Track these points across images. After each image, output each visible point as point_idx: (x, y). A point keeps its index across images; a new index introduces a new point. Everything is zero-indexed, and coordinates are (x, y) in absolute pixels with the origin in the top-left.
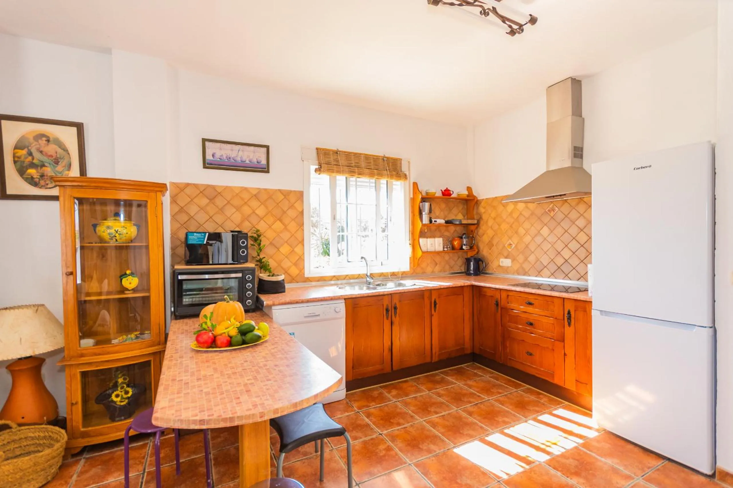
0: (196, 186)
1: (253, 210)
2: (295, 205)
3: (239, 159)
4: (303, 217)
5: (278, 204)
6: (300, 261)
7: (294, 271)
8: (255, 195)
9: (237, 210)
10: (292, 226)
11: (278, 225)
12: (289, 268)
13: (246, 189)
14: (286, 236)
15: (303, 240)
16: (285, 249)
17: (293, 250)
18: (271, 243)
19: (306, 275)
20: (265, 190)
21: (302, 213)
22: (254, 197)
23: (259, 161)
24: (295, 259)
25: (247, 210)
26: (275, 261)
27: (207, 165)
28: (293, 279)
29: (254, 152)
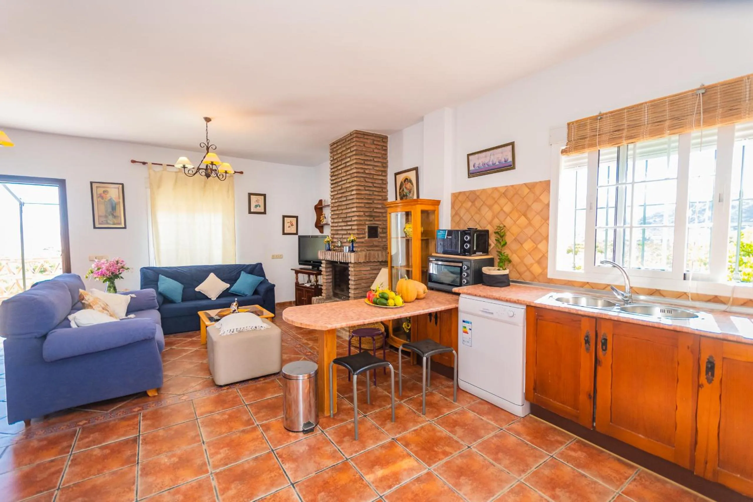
0: (464, 193)
1: (501, 207)
2: (541, 197)
3: (491, 163)
4: (549, 210)
5: (523, 198)
6: (542, 261)
7: (537, 269)
8: (504, 193)
9: (490, 209)
10: (537, 221)
11: (523, 220)
12: (532, 265)
13: (496, 189)
14: (530, 231)
15: (548, 236)
16: (528, 245)
17: (536, 247)
18: (516, 240)
19: (549, 276)
20: (512, 186)
21: (548, 205)
22: (503, 195)
23: (506, 159)
24: (538, 256)
25: (496, 208)
26: (518, 256)
27: (471, 174)
28: (535, 278)
29: (502, 153)
